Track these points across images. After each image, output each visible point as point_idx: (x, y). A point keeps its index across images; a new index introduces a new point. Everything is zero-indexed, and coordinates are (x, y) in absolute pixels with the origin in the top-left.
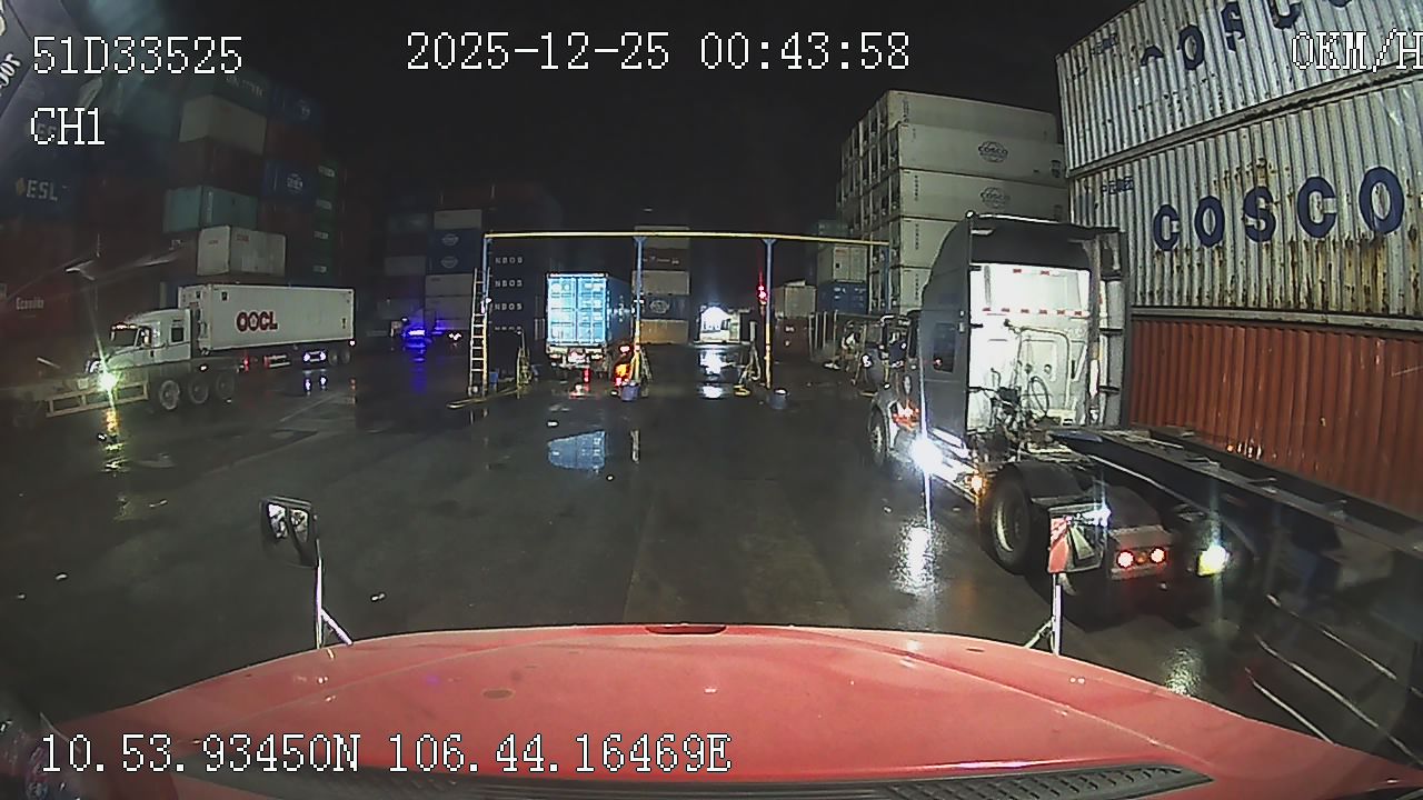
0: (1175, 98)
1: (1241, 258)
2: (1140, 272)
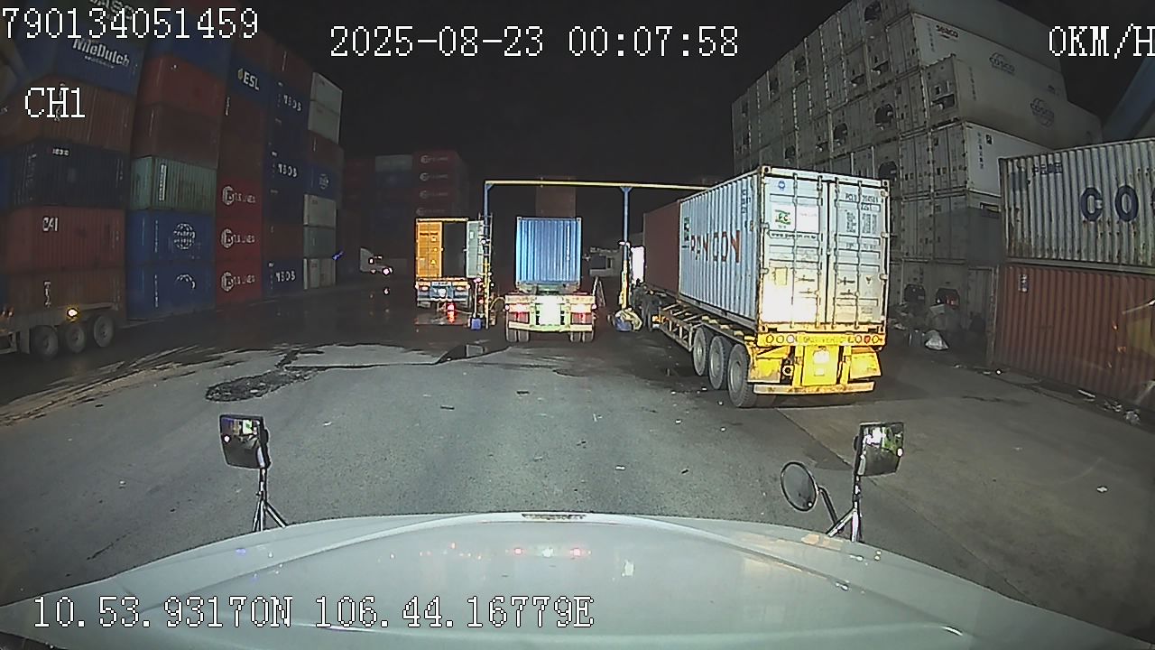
1: (1150, 231)
2: (1069, 235)
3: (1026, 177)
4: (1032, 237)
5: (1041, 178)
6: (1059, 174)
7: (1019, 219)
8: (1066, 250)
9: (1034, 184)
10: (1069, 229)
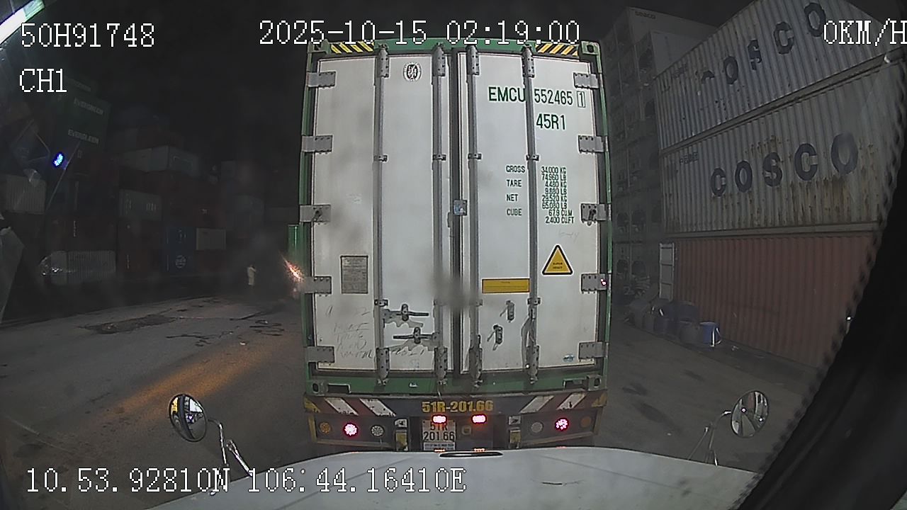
0: (722, 102)
1: (762, 197)
2: (704, 211)
3: (675, 168)
4: (680, 216)
5: (684, 166)
6: (696, 162)
7: (672, 202)
8: (702, 224)
9: (680, 172)
10: (704, 205)
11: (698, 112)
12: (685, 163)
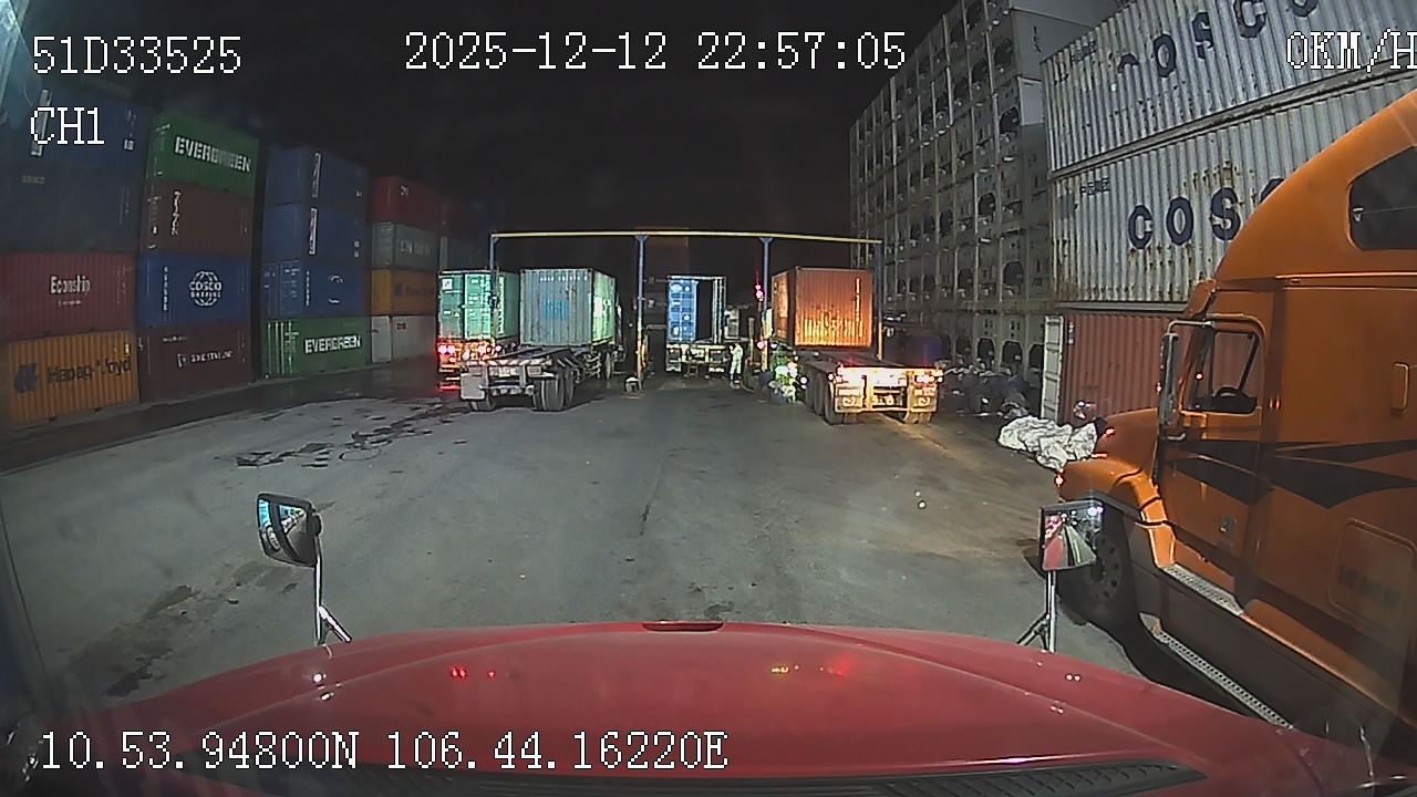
0: (1149, 104)
1: (1208, 255)
2: (1116, 269)
3: (1074, 200)
4: (1079, 276)
5: (1088, 199)
6: (1106, 193)
7: (1066, 253)
8: (1113, 290)
9: (1081, 209)
10: (1116, 261)
11: (1112, 116)
12: (1089, 194)
